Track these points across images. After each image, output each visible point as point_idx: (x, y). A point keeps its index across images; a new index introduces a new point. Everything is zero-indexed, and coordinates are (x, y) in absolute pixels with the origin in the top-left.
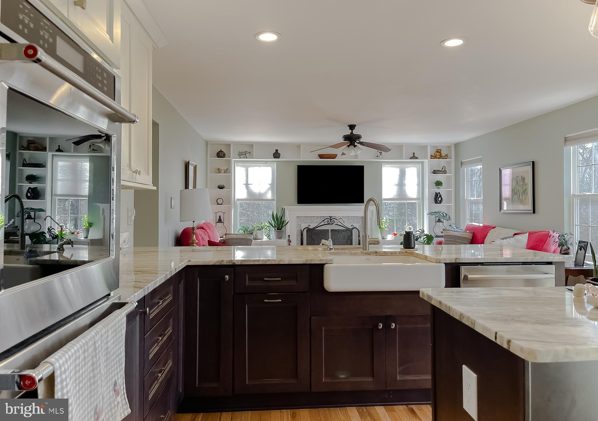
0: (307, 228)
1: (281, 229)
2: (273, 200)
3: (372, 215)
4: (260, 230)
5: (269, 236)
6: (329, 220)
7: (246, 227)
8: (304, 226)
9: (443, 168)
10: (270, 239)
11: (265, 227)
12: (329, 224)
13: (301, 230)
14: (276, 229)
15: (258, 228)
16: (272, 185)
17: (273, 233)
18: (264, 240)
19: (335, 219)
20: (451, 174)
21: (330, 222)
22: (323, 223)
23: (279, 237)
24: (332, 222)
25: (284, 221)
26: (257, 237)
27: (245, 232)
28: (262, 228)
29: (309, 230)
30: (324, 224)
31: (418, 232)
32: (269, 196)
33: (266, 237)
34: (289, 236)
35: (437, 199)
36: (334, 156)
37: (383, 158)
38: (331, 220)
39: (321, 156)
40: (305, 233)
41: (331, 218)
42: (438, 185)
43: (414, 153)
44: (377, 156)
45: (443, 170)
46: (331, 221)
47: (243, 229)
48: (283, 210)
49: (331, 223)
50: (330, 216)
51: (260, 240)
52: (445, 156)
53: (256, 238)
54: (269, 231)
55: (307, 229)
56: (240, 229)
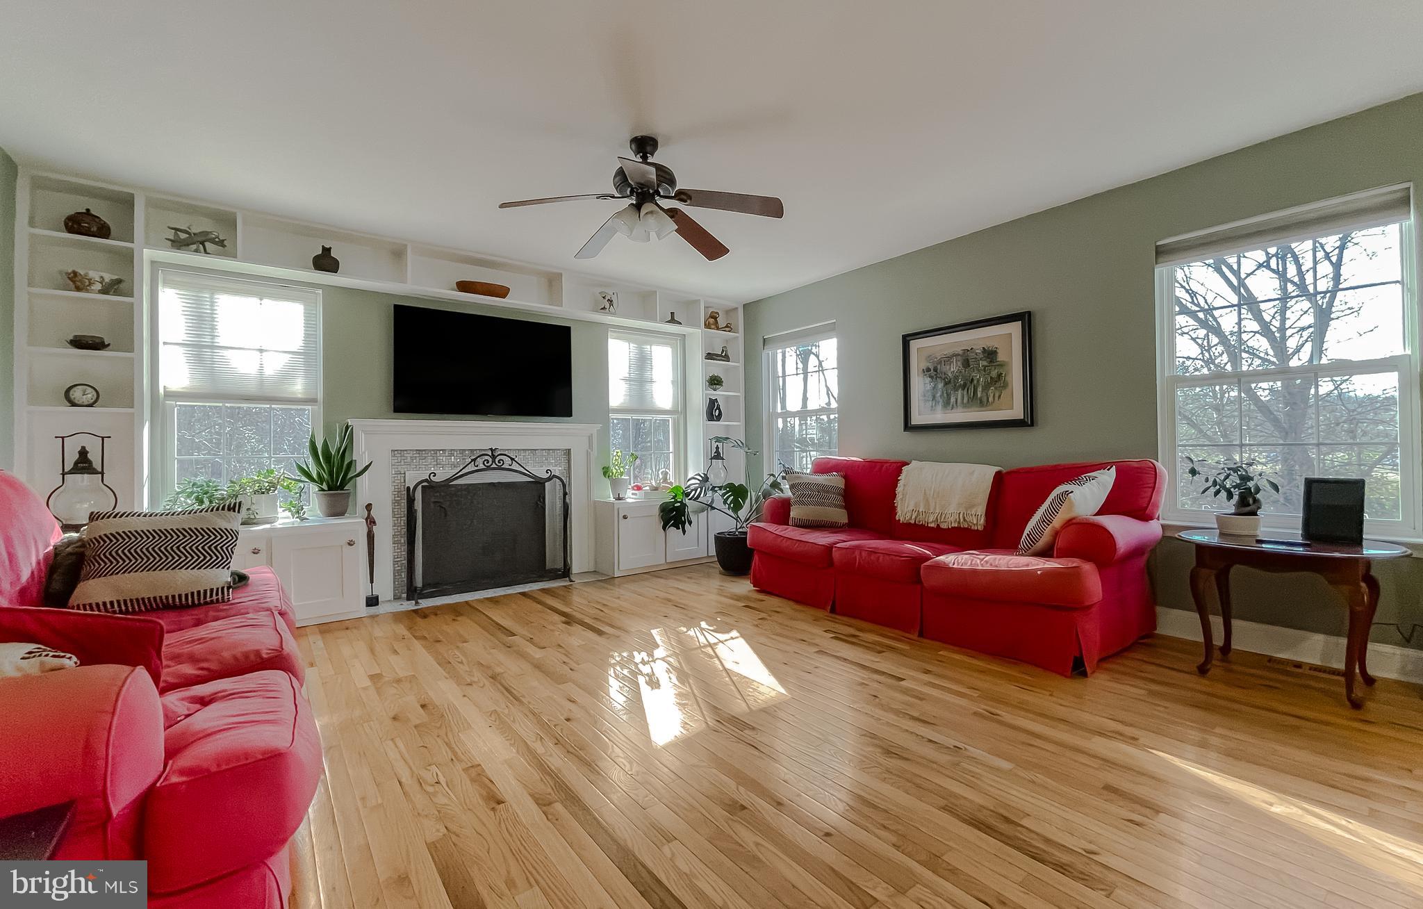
0: (426, 480)
1: (341, 487)
2: (312, 401)
3: (590, 446)
4: (263, 493)
5: (298, 511)
6: (490, 460)
7: (208, 486)
8: (414, 477)
9: (723, 351)
10: (303, 519)
11: (285, 484)
12: (489, 468)
13: (409, 488)
14: (325, 486)
15: (256, 488)
16: (306, 354)
17: (314, 502)
18: (278, 524)
19: (505, 455)
20: (737, 364)
21: (490, 463)
22: (471, 468)
23: (337, 508)
24: (497, 463)
25: (350, 464)
26: (252, 517)
27: (201, 502)
28: (273, 485)
29: (429, 487)
30: (476, 468)
31: (693, 481)
32: (298, 387)
33: (288, 514)
34: (369, 507)
35: (713, 412)
36: (502, 292)
37: (614, 314)
38: (493, 458)
39: (464, 286)
40: (418, 495)
41: (493, 453)
42: (715, 384)
43: (672, 314)
44: (602, 309)
45: (723, 354)
46: (494, 461)
47: (192, 493)
48: (348, 431)
49: (494, 466)
50: (491, 449)
51: (268, 526)
52: (725, 327)
53: (249, 518)
54: (300, 496)
55: (425, 484)
56: (178, 493)
